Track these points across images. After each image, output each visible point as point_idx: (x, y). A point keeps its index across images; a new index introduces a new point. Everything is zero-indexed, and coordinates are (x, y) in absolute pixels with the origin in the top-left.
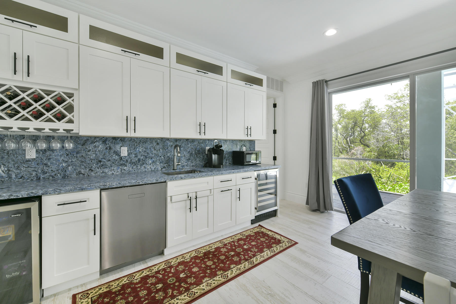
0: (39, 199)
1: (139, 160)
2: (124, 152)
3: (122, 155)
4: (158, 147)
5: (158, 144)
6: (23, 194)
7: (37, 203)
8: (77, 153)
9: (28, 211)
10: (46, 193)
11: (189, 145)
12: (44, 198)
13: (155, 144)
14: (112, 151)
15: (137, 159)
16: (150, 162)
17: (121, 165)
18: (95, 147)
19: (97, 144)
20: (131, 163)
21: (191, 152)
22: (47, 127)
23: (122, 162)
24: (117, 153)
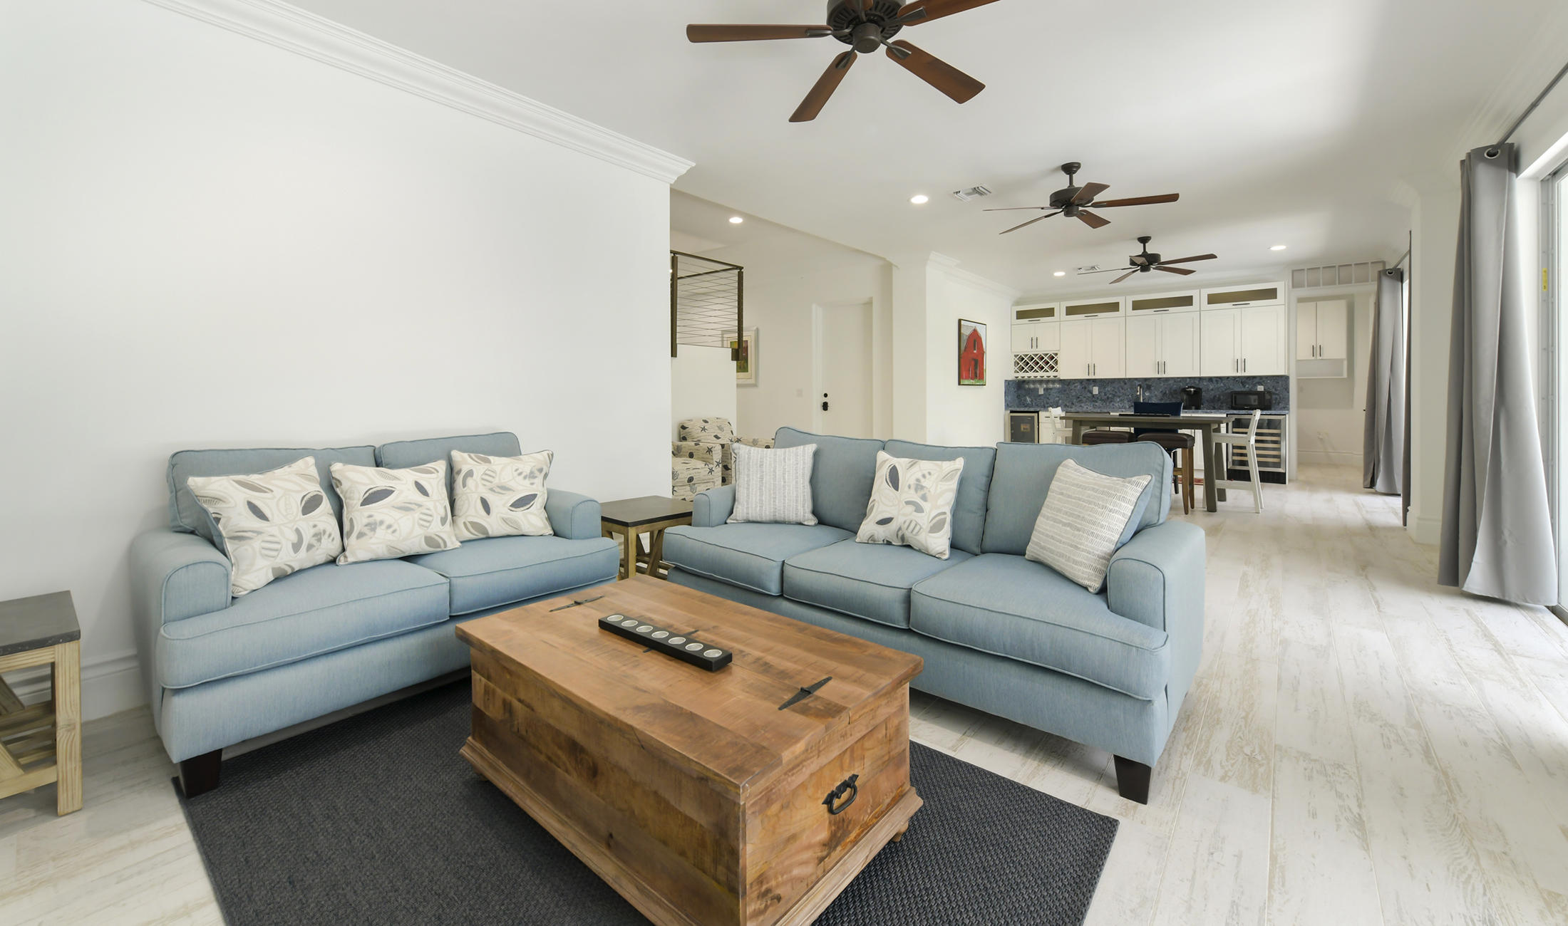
0: (1038, 412)
1: (1108, 398)
2: (1096, 390)
3: (1094, 393)
4: (1126, 386)
5: (1125, 384)
6: (1032, 410)
7: (1037, 414)
8: (1065, 391)
9: (1033, 417)
10: (1040, 410)
11: (1162, 385)
12: (1040, 413)
13: (1122, 384)
14: (1086, 390)
15: (1106, 397)
16: (1118, 400)
17: (1093, 401)
18: (1075, 387)
19: (1076, 384)
20: (1101, 400)
21: (1164, 392)
22: (1045, 375)
23: (1094, 399)
24: (1091, 392)
